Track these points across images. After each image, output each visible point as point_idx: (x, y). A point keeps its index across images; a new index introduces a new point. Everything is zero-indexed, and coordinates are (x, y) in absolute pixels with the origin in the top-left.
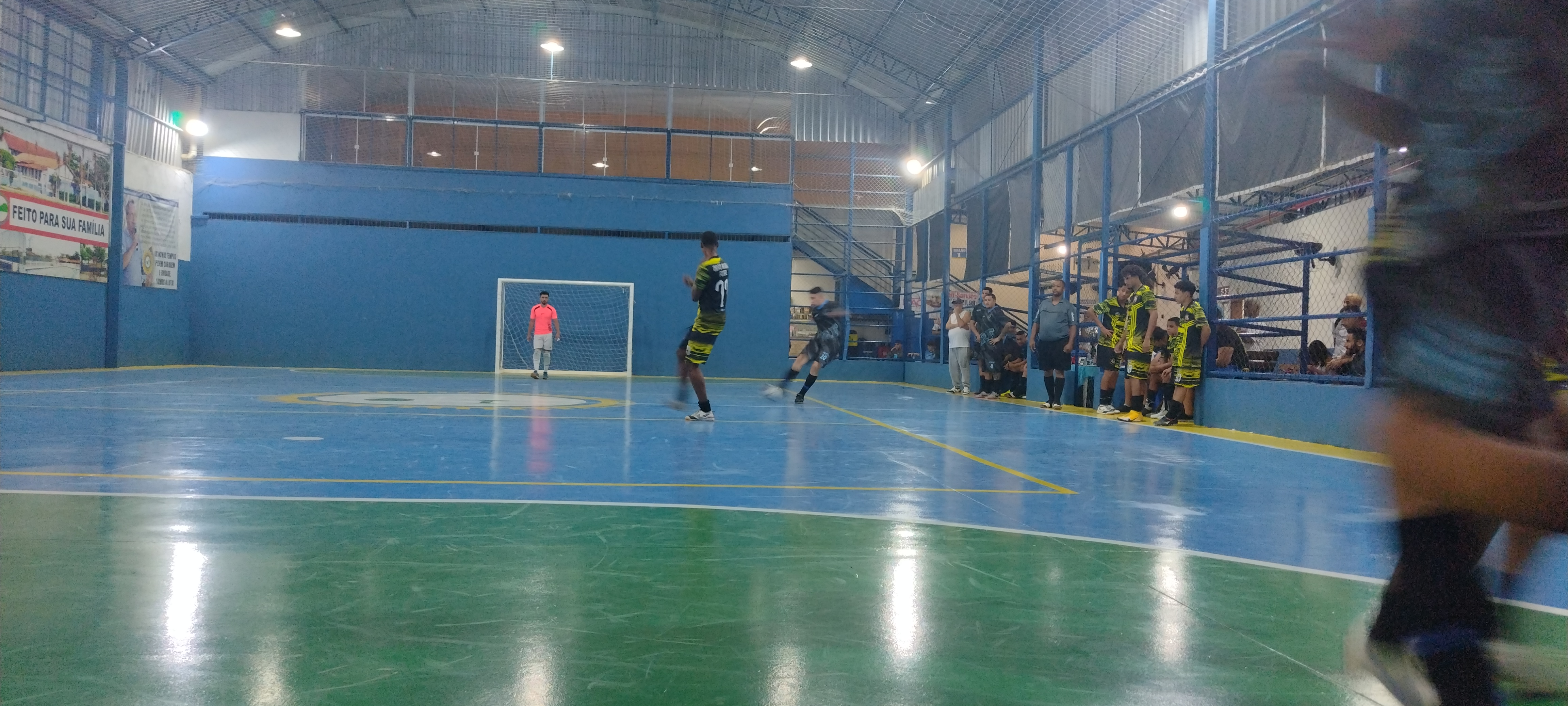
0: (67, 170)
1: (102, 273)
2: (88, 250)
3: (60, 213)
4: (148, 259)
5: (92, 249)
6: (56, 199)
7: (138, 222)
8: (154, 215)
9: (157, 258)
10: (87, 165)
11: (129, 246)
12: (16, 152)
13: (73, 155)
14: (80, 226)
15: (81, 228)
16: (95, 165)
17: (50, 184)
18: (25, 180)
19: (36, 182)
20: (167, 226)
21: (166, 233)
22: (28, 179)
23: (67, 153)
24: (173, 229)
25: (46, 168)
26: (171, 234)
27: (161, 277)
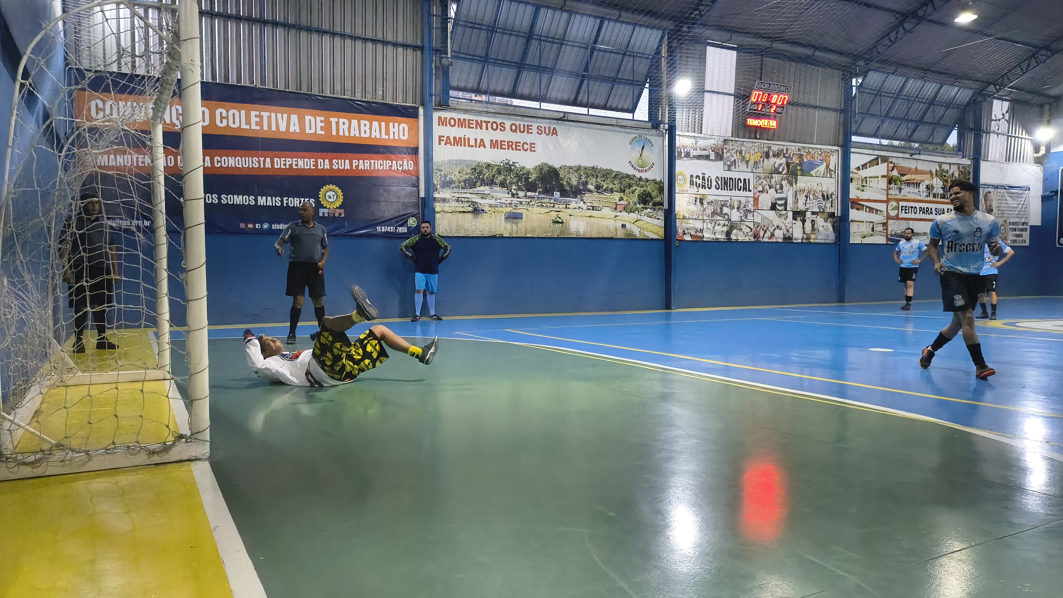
0: (938, 179)
3: (933, 206)
4: (1002, 227)
6: (931, 198)
7: (994, 205)
8: (1007, 198)
10: (953, 174)
12: (903, 175)
13: (942, 170)
16: (959, 174)
17: (926, 190)
18: (909, 190)
19: (916, 190)
20: (1019, 204)
21: (1019, 209)
22: (912, 189)
23: (938, 170)
24: (1024, 206)
25: (923, 181)
26: (1023, 209)
27: (1014, 238)
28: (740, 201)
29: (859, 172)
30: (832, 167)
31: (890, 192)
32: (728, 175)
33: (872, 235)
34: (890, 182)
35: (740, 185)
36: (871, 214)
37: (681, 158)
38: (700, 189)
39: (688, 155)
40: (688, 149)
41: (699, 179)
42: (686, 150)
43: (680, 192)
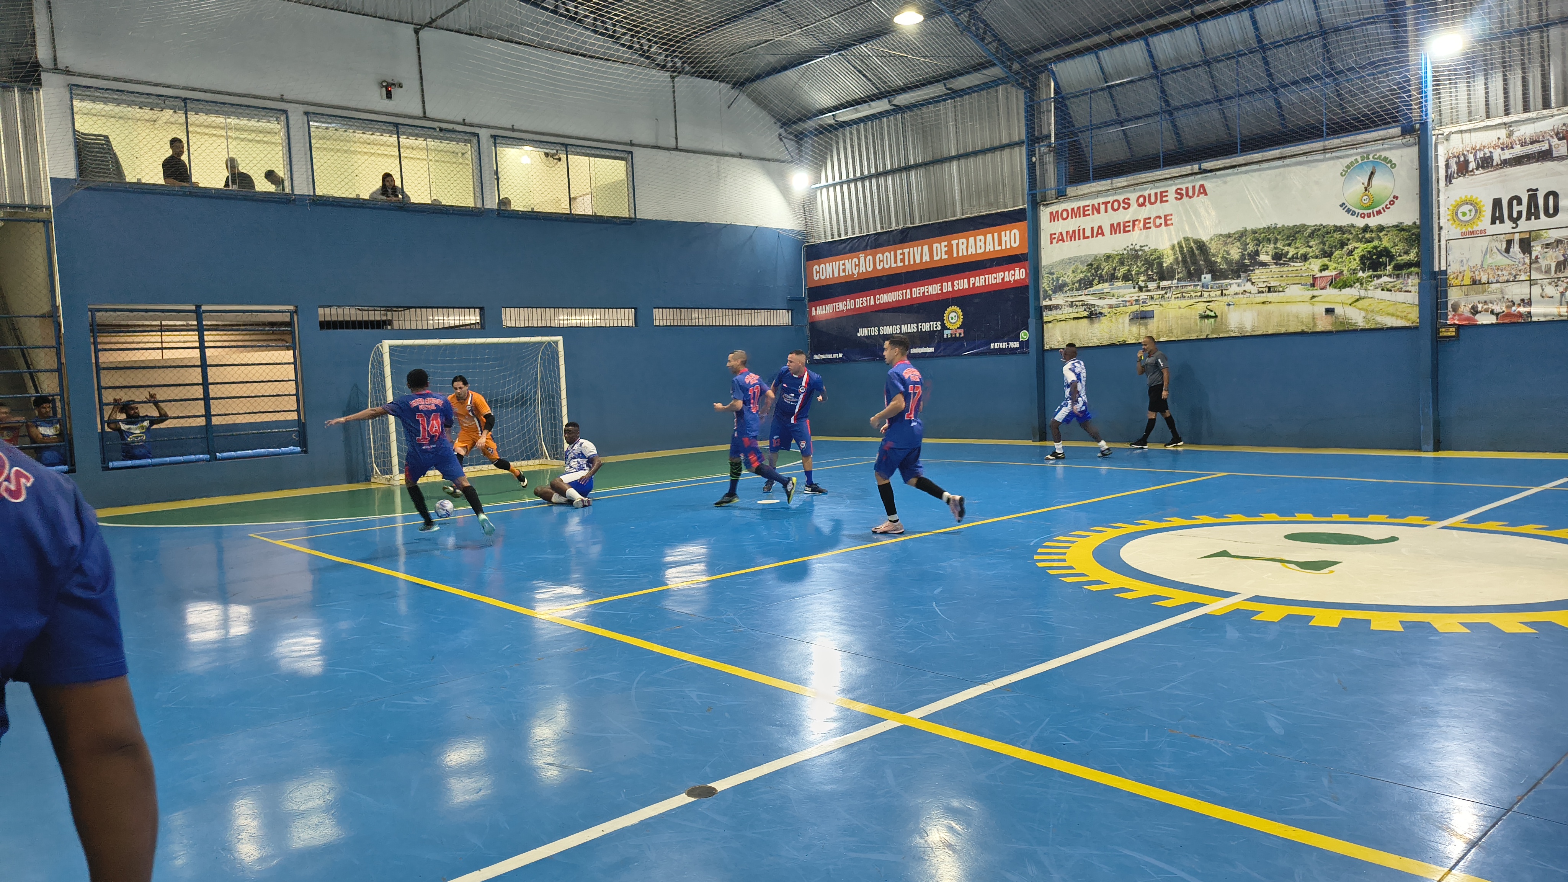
37: (1467, 171)
38: (1522, 222)
39: (1486, 163)
40: (1486, 150)
41: (1520, 203)
42: (1480, 155)
43: (1465, 236)
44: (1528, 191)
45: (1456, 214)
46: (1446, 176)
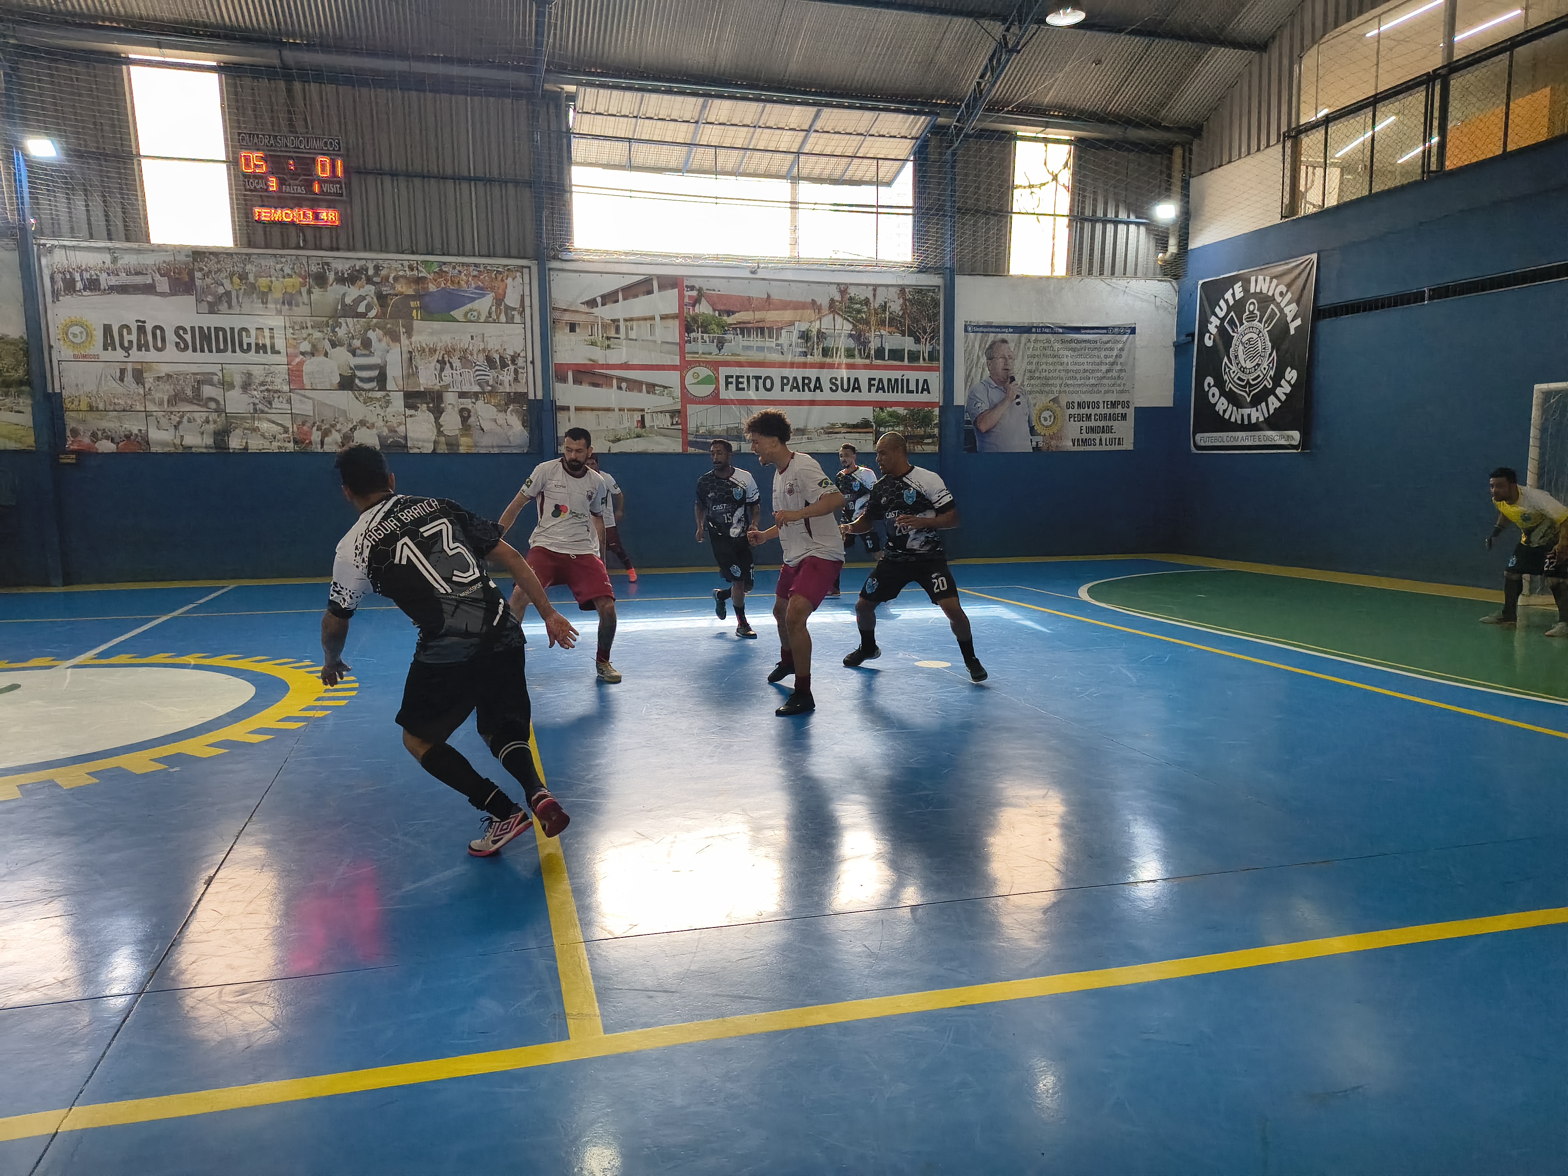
0: (839, 320)
1: (930, 441)
2: (891, 415)
3: (825, 375)
4: (1046, 414)
5: (901, 411)
6: (815, 359)
7: (1019, 368)
8: (1061, 352)
9: (1075, 411)
11: (996, 401)
12: (729, 313)
13: (851, 299)
14: (870, 385)
15: (874, 389)
17: (800, 341)
18: (752, 344)
19: (772, 343)
20: (1101, 363)
21: (1100, 375)
22: (755, 341)
23: (838, 297)
24: (1119, 367)
25: (792, 324)
26: (1115, 374)
27: (1085, 436)
28: (249, 375)
29: (594, 310)
30: (512, 300)
31: (688, 347)
32: (211, 321)
33: (638, 437)
34: (688, 329)
35: (245, 340)
36: (635, 394)
37: (75, 291)
38: (134, 351)
39: (93, 285)
40: (93, 273)
41: (130, 332)
42: (86, 275)
43: (76, 359)
44: (137, 321)
45: (67, 334)
46: (53, 292)
